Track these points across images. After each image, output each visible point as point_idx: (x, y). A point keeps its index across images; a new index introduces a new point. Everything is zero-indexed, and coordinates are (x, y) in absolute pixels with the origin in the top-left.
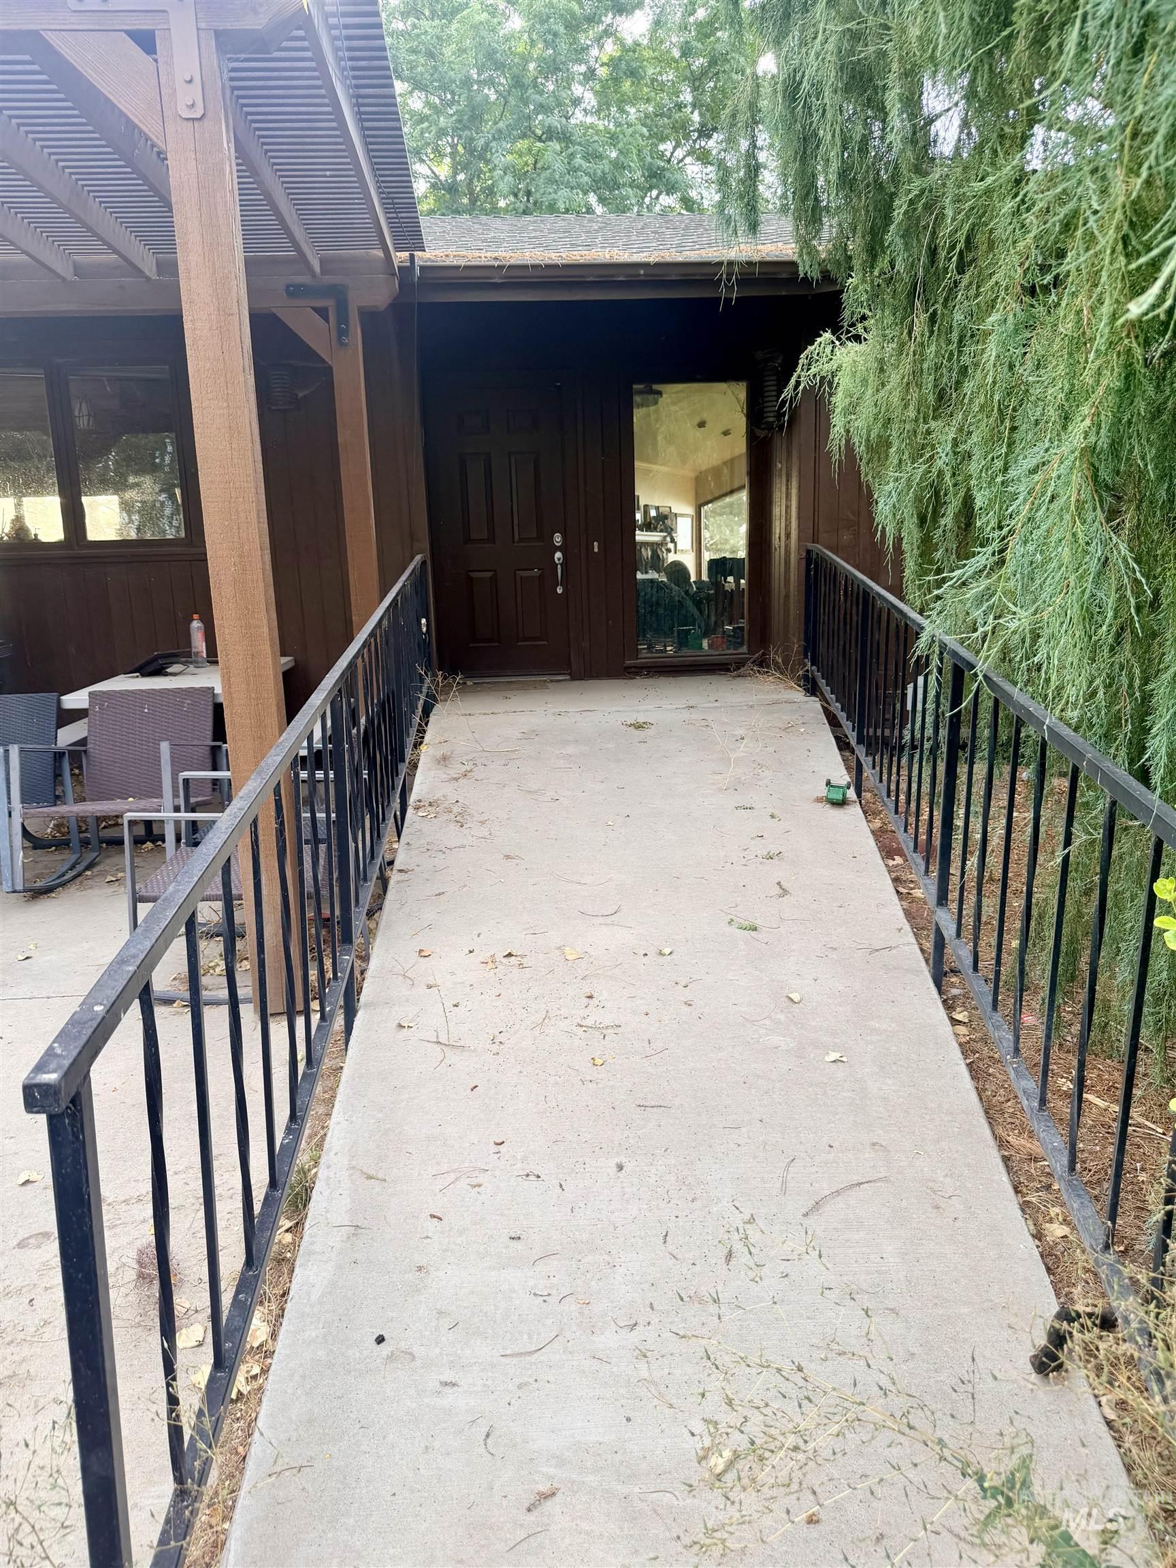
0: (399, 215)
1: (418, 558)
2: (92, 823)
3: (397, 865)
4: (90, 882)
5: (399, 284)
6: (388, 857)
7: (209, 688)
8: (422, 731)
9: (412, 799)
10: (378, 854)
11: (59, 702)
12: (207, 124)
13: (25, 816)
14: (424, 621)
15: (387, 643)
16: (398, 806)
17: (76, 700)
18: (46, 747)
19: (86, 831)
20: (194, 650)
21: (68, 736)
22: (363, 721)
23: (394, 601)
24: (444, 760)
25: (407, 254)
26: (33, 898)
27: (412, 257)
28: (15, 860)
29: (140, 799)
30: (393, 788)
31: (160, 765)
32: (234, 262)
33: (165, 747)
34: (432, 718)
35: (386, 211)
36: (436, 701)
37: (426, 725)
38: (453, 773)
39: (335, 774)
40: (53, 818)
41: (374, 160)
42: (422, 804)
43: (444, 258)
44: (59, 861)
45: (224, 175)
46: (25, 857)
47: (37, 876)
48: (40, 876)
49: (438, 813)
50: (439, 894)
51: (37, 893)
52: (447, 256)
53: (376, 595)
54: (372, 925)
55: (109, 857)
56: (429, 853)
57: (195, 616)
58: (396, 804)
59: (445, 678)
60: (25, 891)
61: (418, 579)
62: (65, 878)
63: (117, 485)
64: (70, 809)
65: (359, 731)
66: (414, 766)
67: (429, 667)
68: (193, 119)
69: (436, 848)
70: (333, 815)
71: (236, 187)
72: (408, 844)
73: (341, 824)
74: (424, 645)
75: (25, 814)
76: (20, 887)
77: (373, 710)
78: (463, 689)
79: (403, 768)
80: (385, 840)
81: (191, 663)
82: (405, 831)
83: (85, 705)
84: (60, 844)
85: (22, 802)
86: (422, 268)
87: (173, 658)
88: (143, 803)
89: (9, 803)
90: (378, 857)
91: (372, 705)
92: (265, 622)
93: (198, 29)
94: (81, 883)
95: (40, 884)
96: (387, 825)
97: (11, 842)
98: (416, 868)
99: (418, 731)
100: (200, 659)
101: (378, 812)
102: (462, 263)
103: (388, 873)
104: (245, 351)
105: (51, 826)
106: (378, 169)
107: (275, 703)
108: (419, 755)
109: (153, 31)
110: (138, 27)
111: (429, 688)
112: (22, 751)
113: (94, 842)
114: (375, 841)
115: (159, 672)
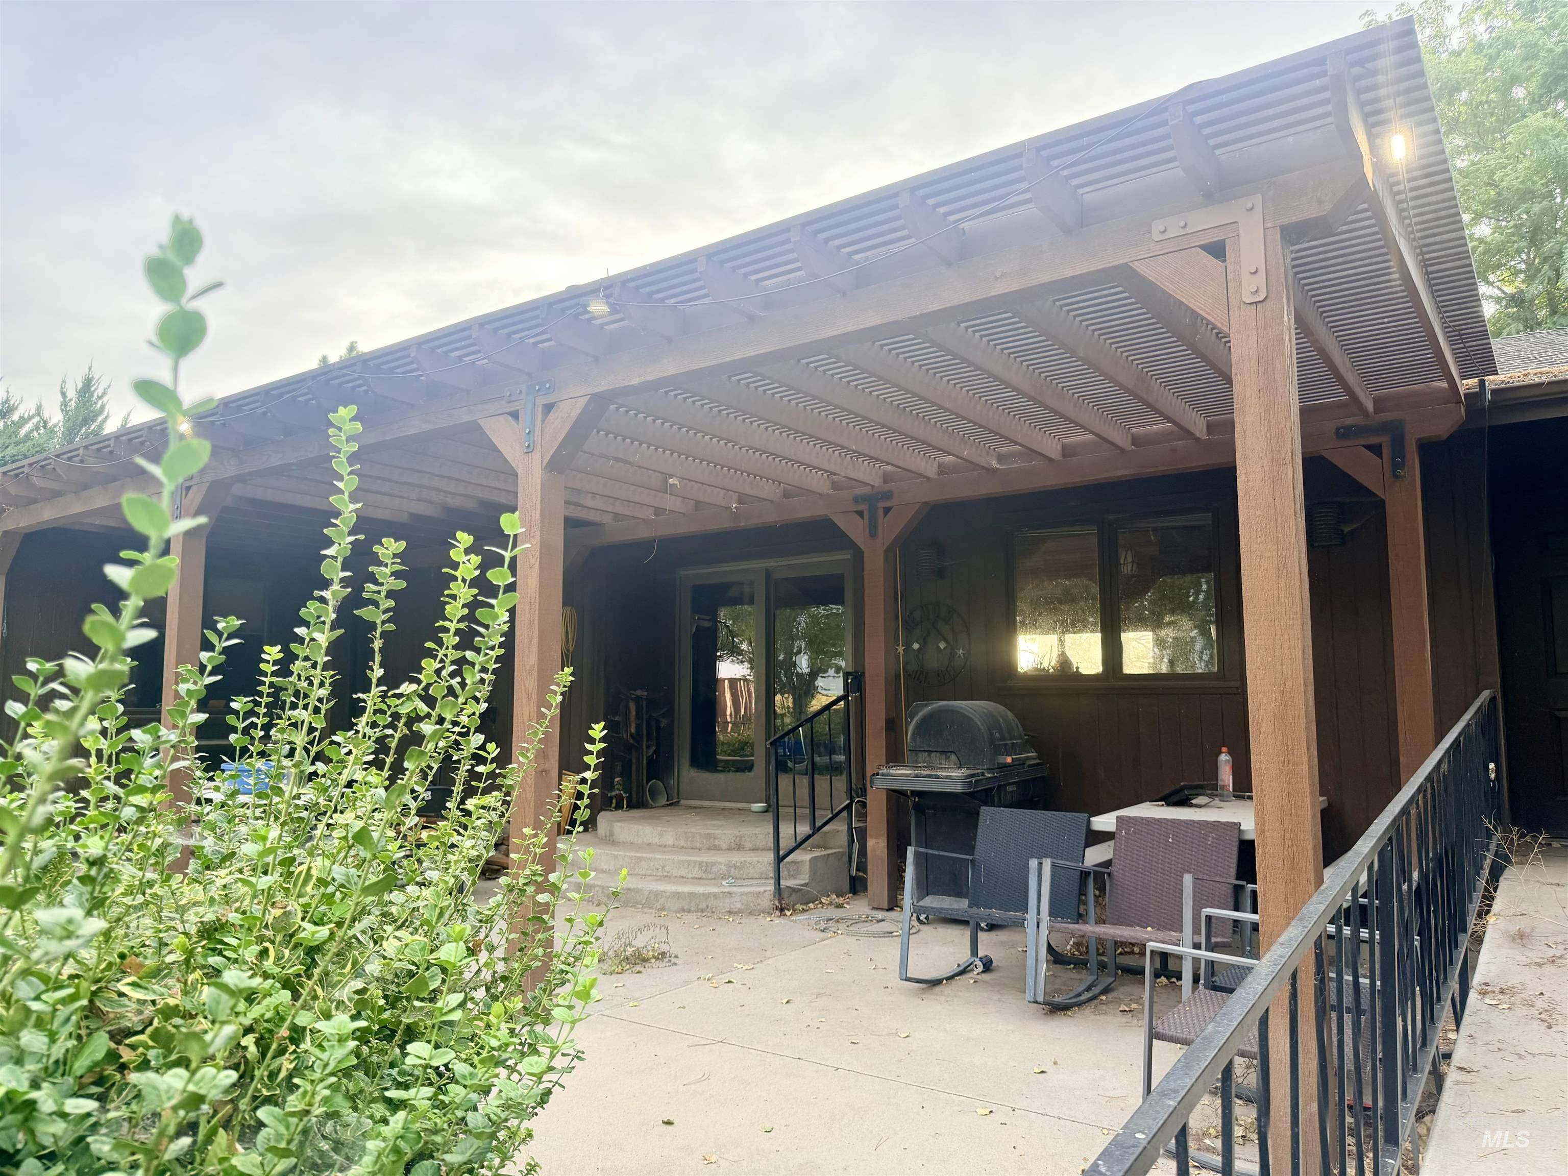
0: (1467, 345)
1: (1486, 694)
2: (1110, 946)
3: (1456, 1060)
4: (1104, 1007)
5: (1466, 410)
6: (1444, 1049)
7: (1235, 824)
8: (1489, 898)
9: (1477, 980)
10: (1432, 1040)
11: (1089, 822)
12: (1269, 303)
13: (1051, 930)
14: (1492, 766)
15: (1446, 790)
16: (1457, 987)
17: (1104, 822)
18: (1073, 864)
19: (1103, 954)
20: (1220, 783)
21: (1095, 856)
22: (1415, 875)
23: (1456, 743)
24: (1521, 938)
25: (1476, 380)
26: (1051, 1012)
27: (1482, 383)
28: (1039, 971)
29: (1158, 929)
30: (1451, 963)
31: (1182, 899)
32: (1290, 417)
33: (1188, 879)
34: (1503, 884)
35: (1451, 343)
36: (1509, 862)
37: (1495, 889)
38: (1534, 956)
39: (1381, 935)
40: (1073, 935)
41: (1438, 299)
42: (1490, 989)
43: (1521, 378)
44: (1077, 980)
45: (1284, 344)
46: (1048, 969)
47: (1056, 991)
48: (1058, 991)
49: (1513, 1004)
50: (1517, 1111)
51: (1056, 1008)
52: (1525, 375)
53: (1431, 736)
54: (1422, 1130)
55: (1123, 985)
56: (1501, 1054)
57: (1224, 749)
58: (1454, 985)
59: (1523, 836)
60: (1045, 1003)
61: (1486, 717)
62: (1082, 998)
63: (1154, 622)
64: (1091, 929)
65: (1410, 886)
66: (1478, 940)
67: (1499, 820)
68: (1256, 303)
69: (1512, 1049)
70: (1378, 983)
71: (1294, 351)
72: (1471, 1036)
73: (1387, 994)
74: (1492, 794)
75: (1052, 927)
76: (1040, 999)
77: (1427, 865)
78: (1548, 853)
79: (1464, 940)
80: (1440, 1025)
81: (1217, 796)
82: (1466, 1020)
83: (1112, 828)
84: (1080, 964)
85: (1050, 916)
86: (1494, 392)
87: (1199, 790)
88: (1161, 935)
89: (1039, 914)
90: (1431, 1045)
91: (1427, 860)
92: (1305, 759)
93: (1264, 229)
94: (1096, 1007)
95: (1058, 999)
96: (1443, 1007)
97: (1037, 952)
98: (1483, 1070)
99: (1484, 897)
100: (1225, 792)
101: (1431, 989)
102: (1546, 379)
103: (1444, 1068)
104: (1297, 496)
105: (1071, 943)
106: (1443, 307)
107: (1311, 846)
108: (1484, 926)
109: (1224, 241)
110: (1211, 240)
111: (1499, 845)
112: (1053, 866)
113: (1111, 967)
114: (1428, 1023)
115: (1184, 802)
